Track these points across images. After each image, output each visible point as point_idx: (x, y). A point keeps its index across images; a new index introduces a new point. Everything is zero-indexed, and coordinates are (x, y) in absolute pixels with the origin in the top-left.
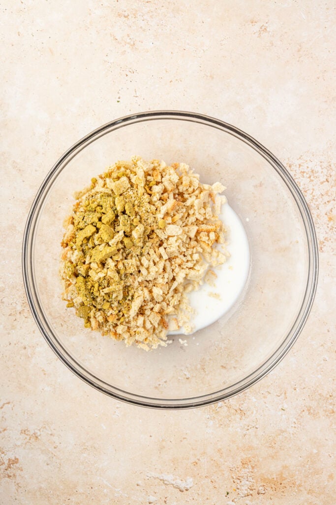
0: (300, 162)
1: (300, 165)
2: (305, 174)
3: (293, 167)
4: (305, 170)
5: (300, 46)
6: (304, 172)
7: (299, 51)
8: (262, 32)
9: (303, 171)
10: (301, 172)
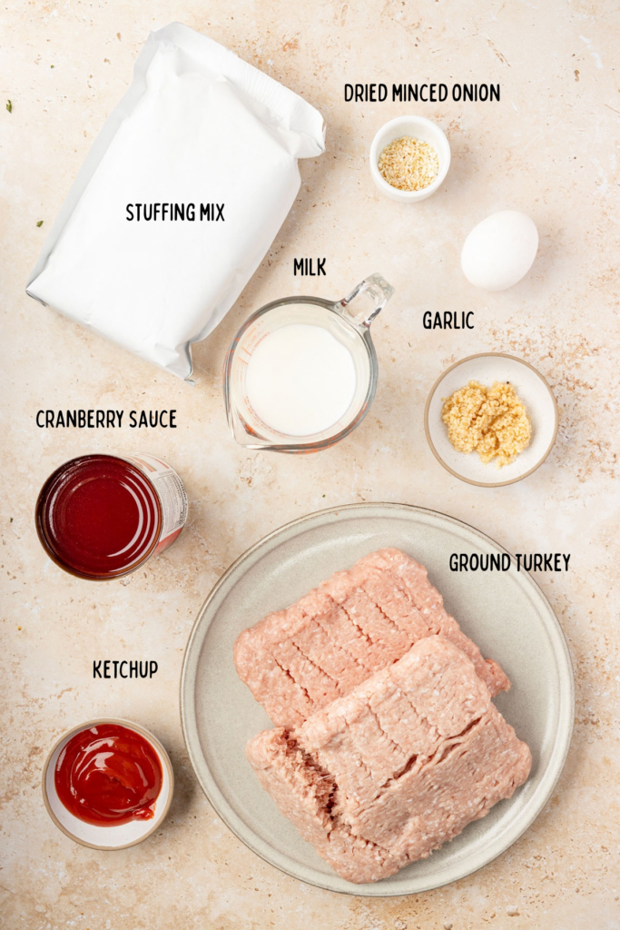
0: (509, 326)
1: (509, 332)
2: (517, 346)
3: (498, 334)
4: (518, 339)
5: (510, 152)
6: (515, 342)
7: (508, 159)
8: (452, 131)
9: (513, 340)
10: (511, 342)
